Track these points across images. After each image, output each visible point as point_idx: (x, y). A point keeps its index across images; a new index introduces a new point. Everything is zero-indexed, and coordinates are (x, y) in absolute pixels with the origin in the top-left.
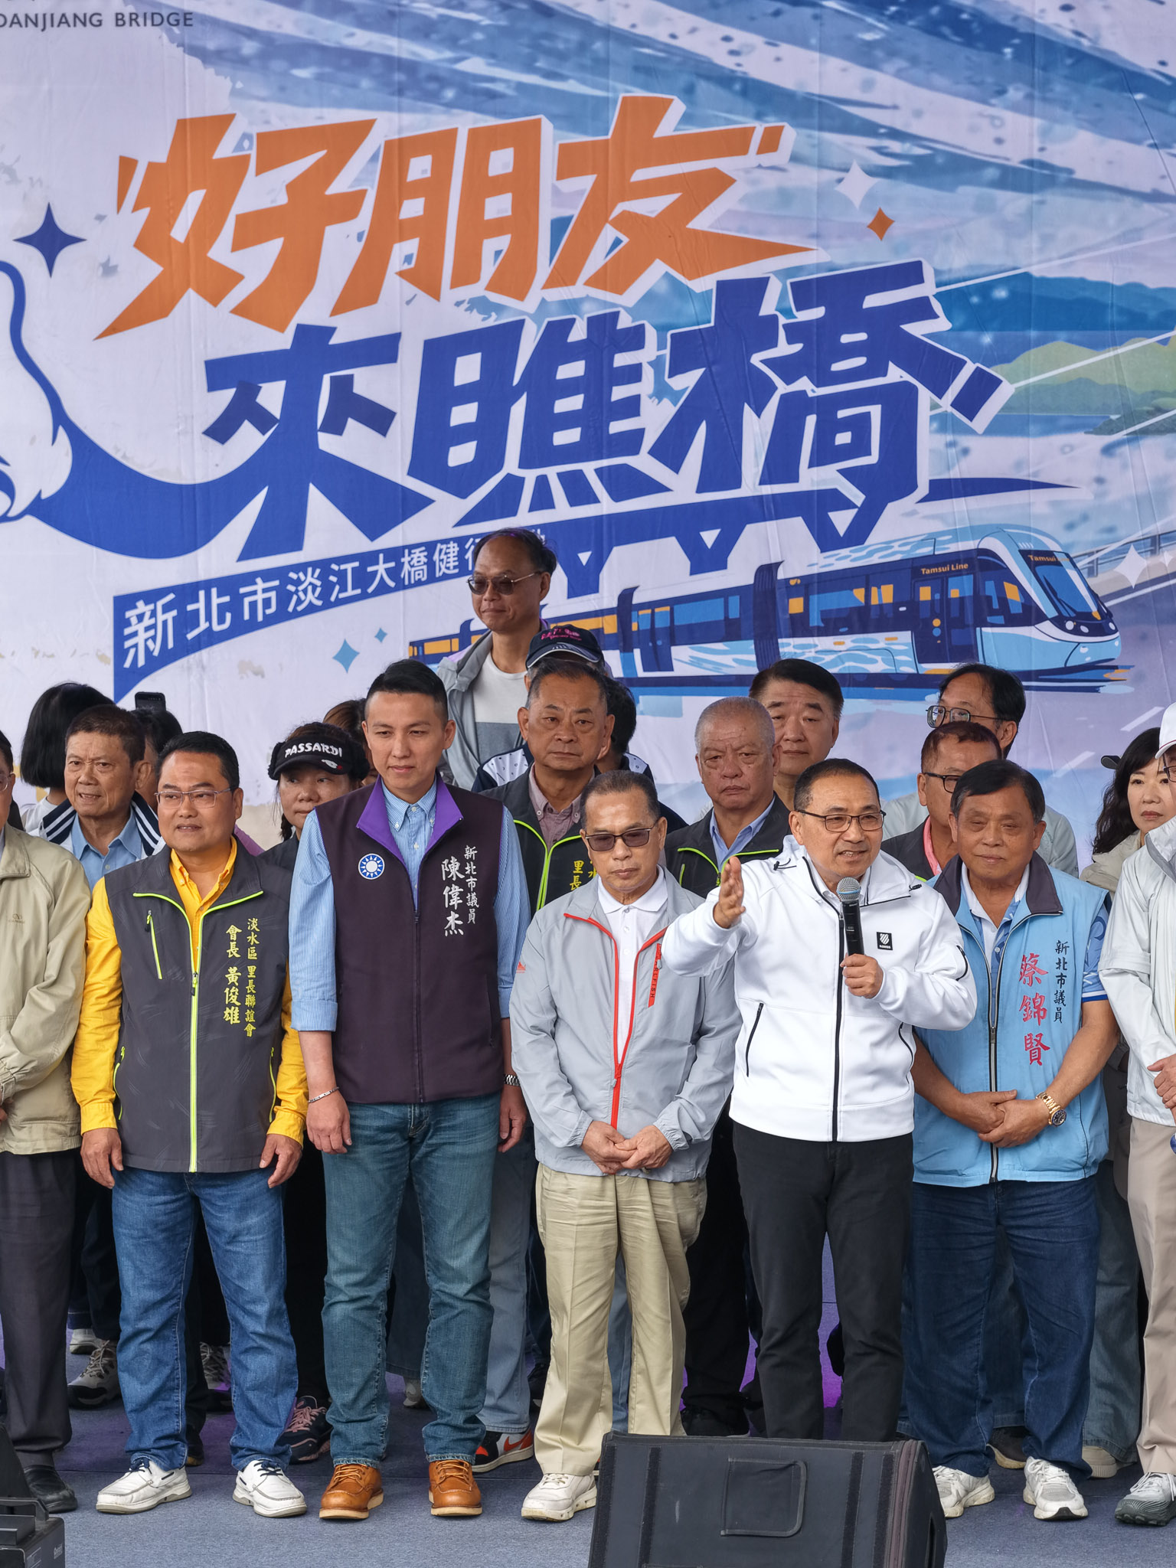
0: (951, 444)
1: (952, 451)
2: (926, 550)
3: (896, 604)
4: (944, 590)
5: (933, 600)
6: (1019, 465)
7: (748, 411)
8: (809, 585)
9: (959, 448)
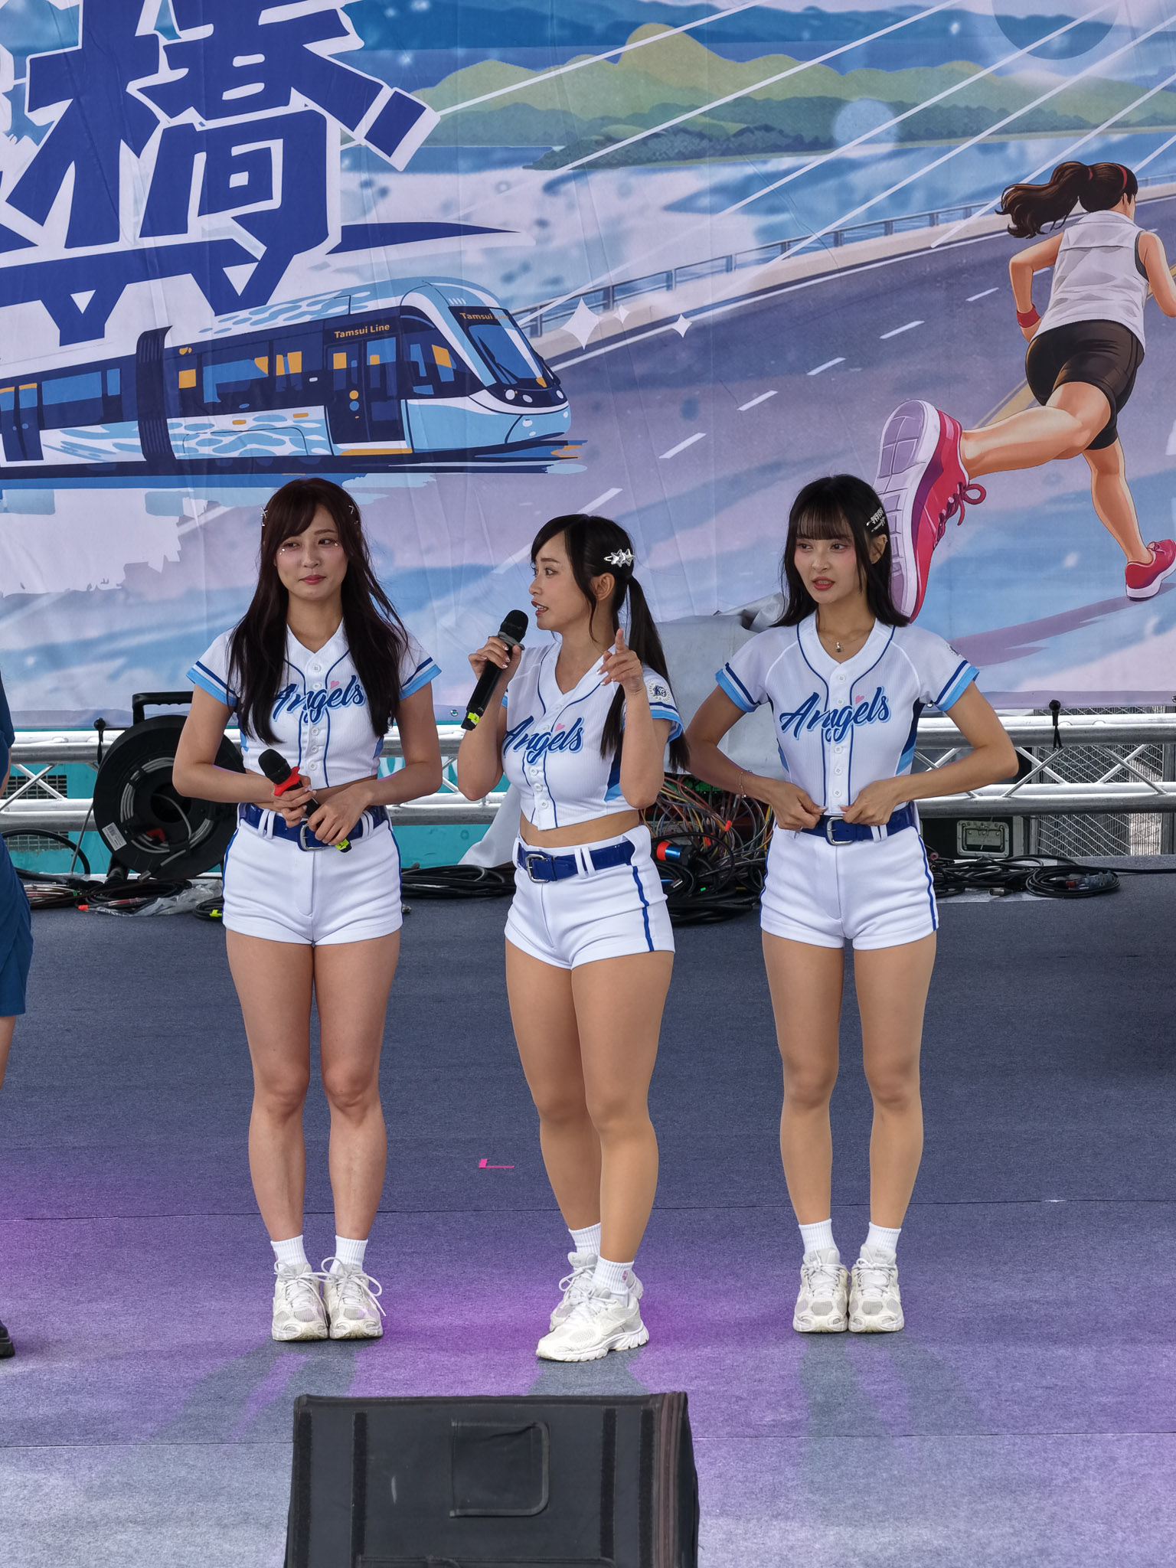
0: (367, 184)
1: (369, 192)
2: (340, 310)
3: (306, 374)
4: (362, 357)
5: (349, 369)
6: (447, 207)
7: (125, 150)
8: (203, 354)
9: (375, 189)
